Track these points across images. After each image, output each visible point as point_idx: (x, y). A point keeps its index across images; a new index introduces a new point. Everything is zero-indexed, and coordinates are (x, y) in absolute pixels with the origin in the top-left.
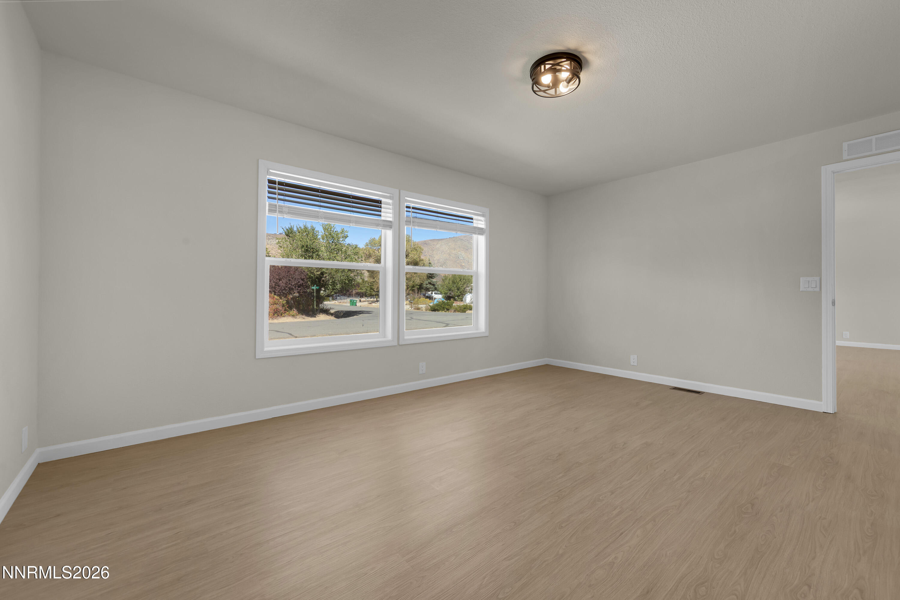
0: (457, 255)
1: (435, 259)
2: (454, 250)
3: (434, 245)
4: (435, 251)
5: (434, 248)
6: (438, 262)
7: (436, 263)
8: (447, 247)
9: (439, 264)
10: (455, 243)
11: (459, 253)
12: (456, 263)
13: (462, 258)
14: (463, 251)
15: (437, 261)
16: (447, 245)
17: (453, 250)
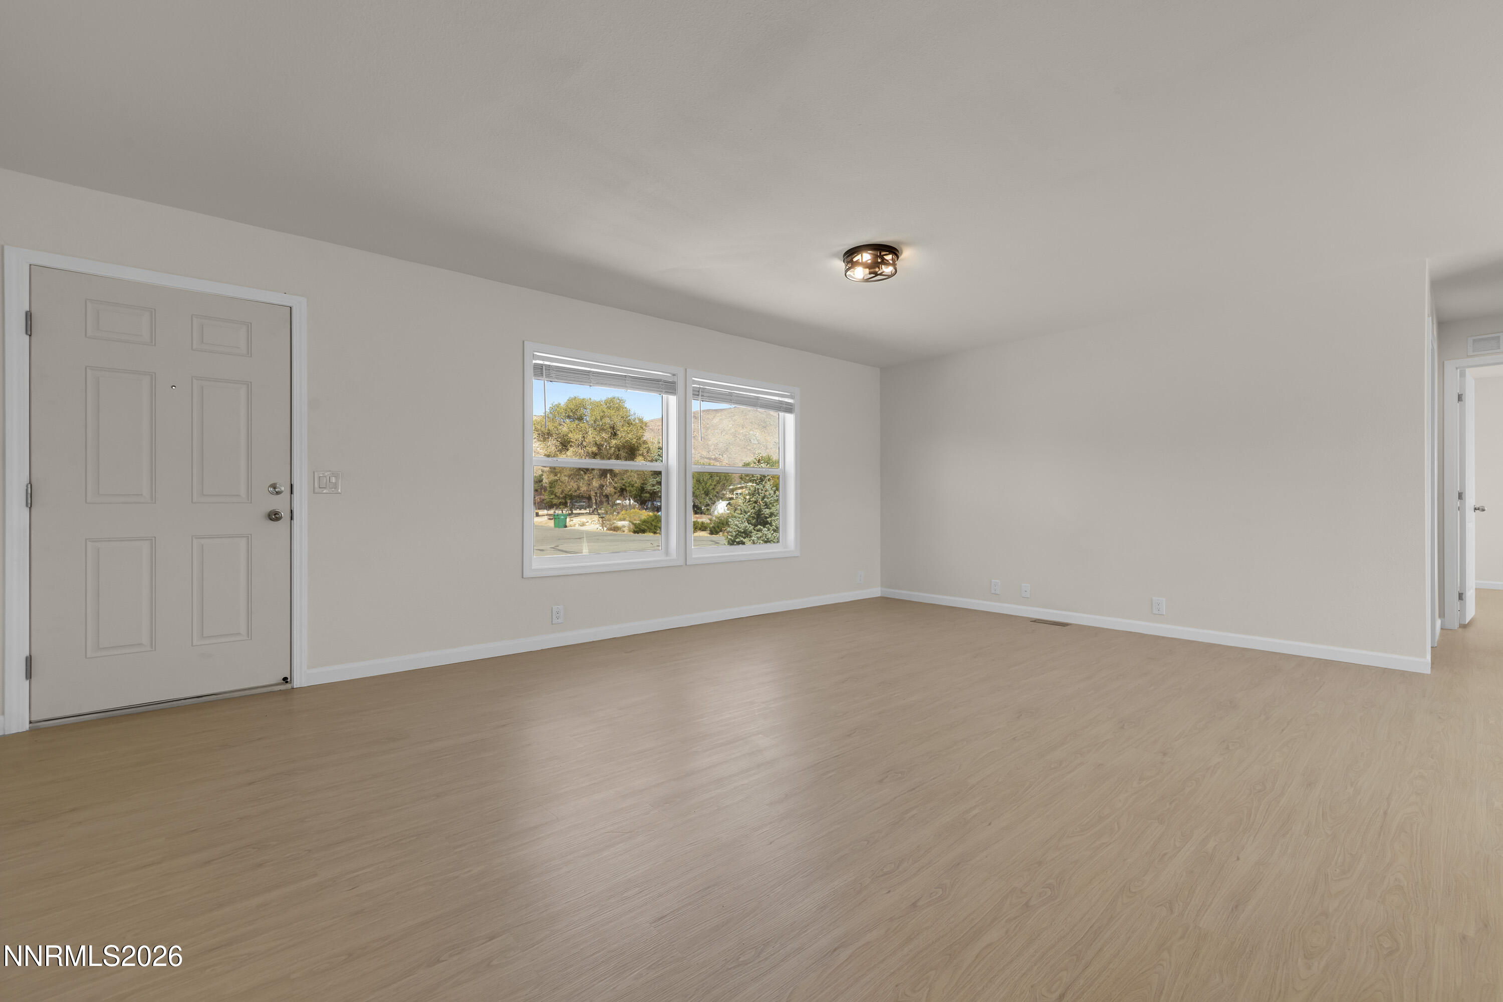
0: (748, 436)
1: (710, 443)
2: (743, 428)
3: (708, 419)
4: (711, 430)
5: (708, 424)
6: (715, 449)
7: (712, 449)
8: (731, 422)
9: (717, 452)
10: (744, 416)
11: (751, 432)
12: (746, 450)
13: (756, 442)
14: (757, 429)
15: (713, 446)
16: (730, 419)
17: (741, 428)
